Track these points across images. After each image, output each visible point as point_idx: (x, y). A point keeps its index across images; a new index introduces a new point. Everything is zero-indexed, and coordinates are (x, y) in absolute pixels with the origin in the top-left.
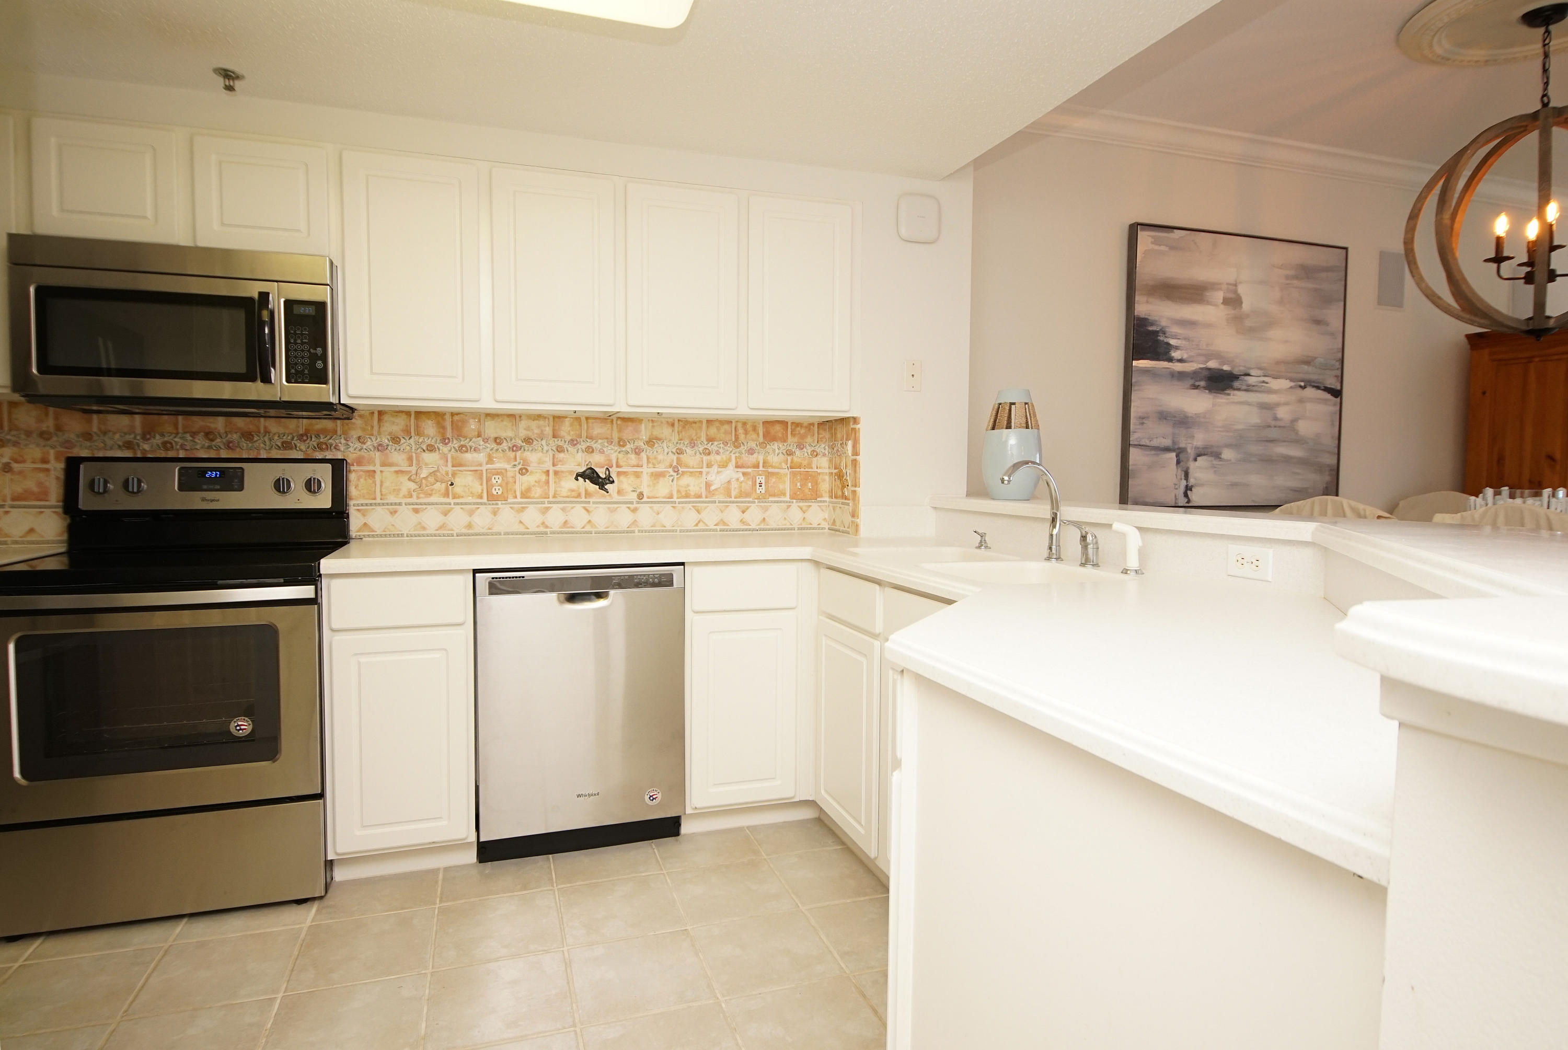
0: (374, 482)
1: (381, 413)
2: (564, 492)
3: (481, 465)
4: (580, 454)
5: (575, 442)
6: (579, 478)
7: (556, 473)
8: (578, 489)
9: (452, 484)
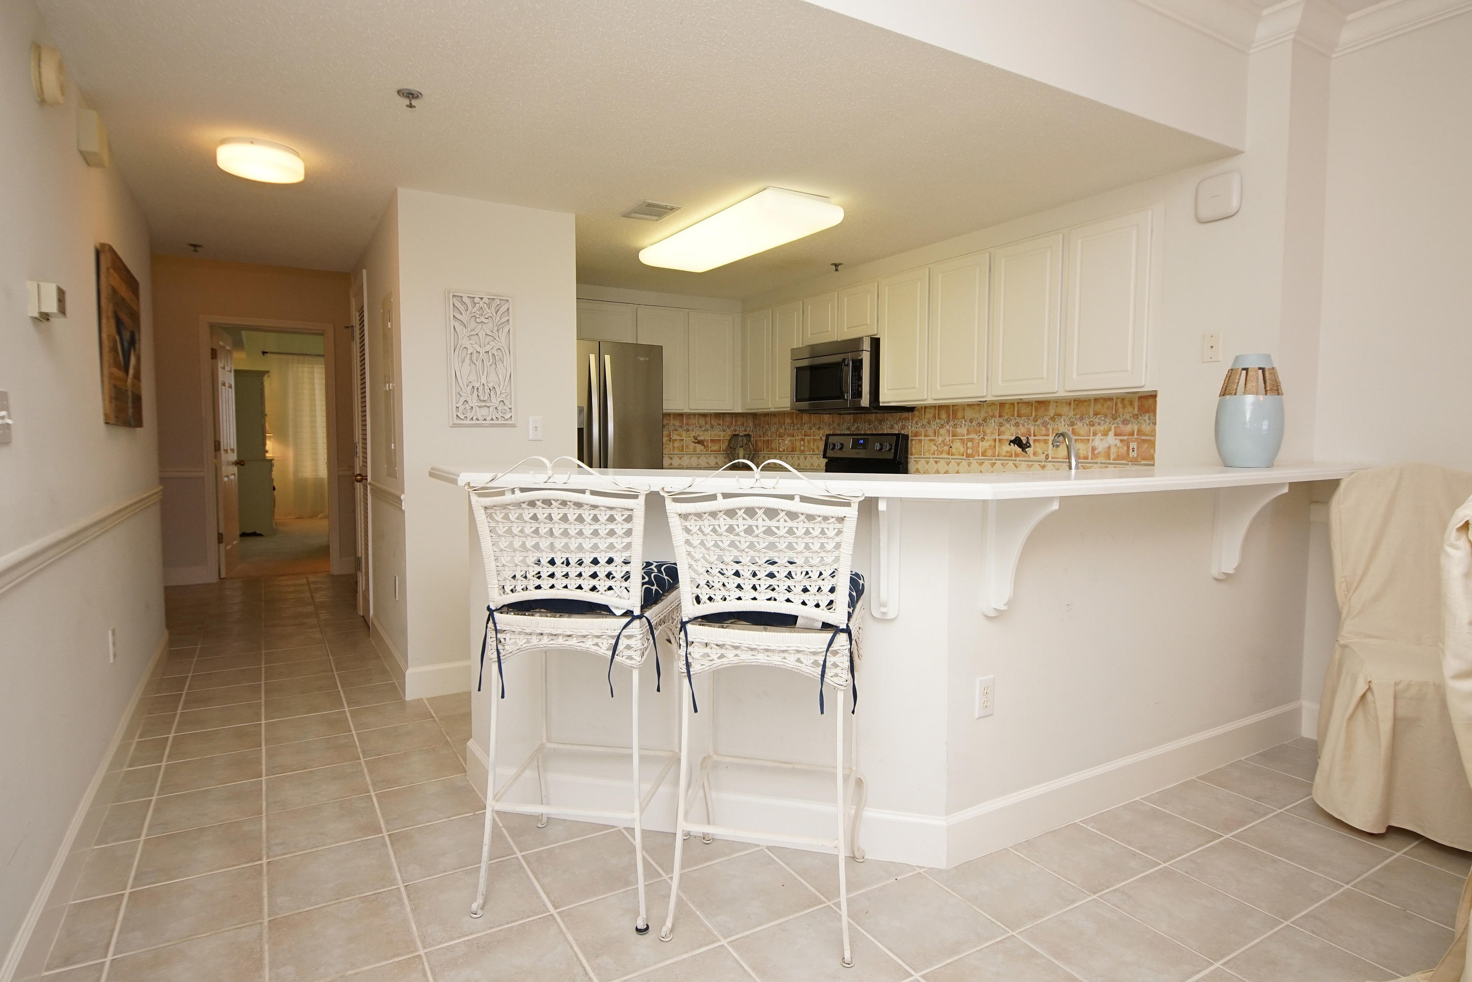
0: (921, 446)
1: (925, 407)
2: (1004, 453)
3: (964, 436)
4: (1012, 427)
5: (1009, 420)
6: (1011, 444)
7: (1000, 440)
8: (1011, 451)
9: (951, 447)
